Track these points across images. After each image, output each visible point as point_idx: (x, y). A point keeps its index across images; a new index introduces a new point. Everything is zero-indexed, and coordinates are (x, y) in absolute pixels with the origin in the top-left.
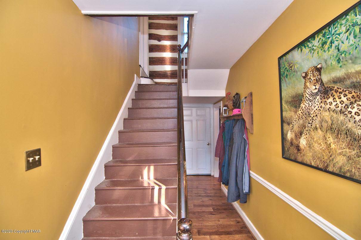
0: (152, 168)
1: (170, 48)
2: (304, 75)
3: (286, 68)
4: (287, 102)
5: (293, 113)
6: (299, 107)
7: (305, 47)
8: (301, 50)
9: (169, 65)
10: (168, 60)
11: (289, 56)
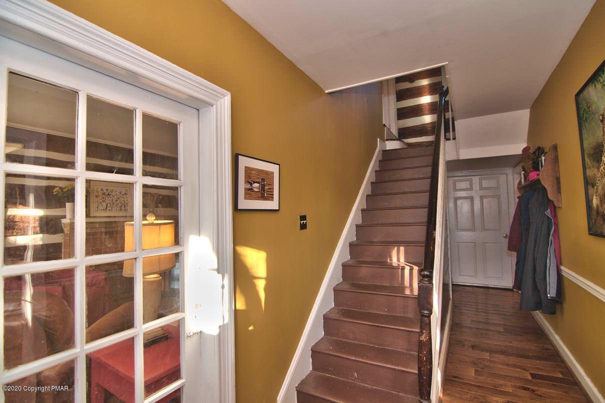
0: (402, 249)
1: (429, 89)
2: (601, 118)
3: (585, 109)
4: (590, 156)
5: (596, 170)
6: (601, 160)
7: (597, 82)
8: (595, 86)
9: (429, 114)
10: (428, 107)
11: (585, 93)
